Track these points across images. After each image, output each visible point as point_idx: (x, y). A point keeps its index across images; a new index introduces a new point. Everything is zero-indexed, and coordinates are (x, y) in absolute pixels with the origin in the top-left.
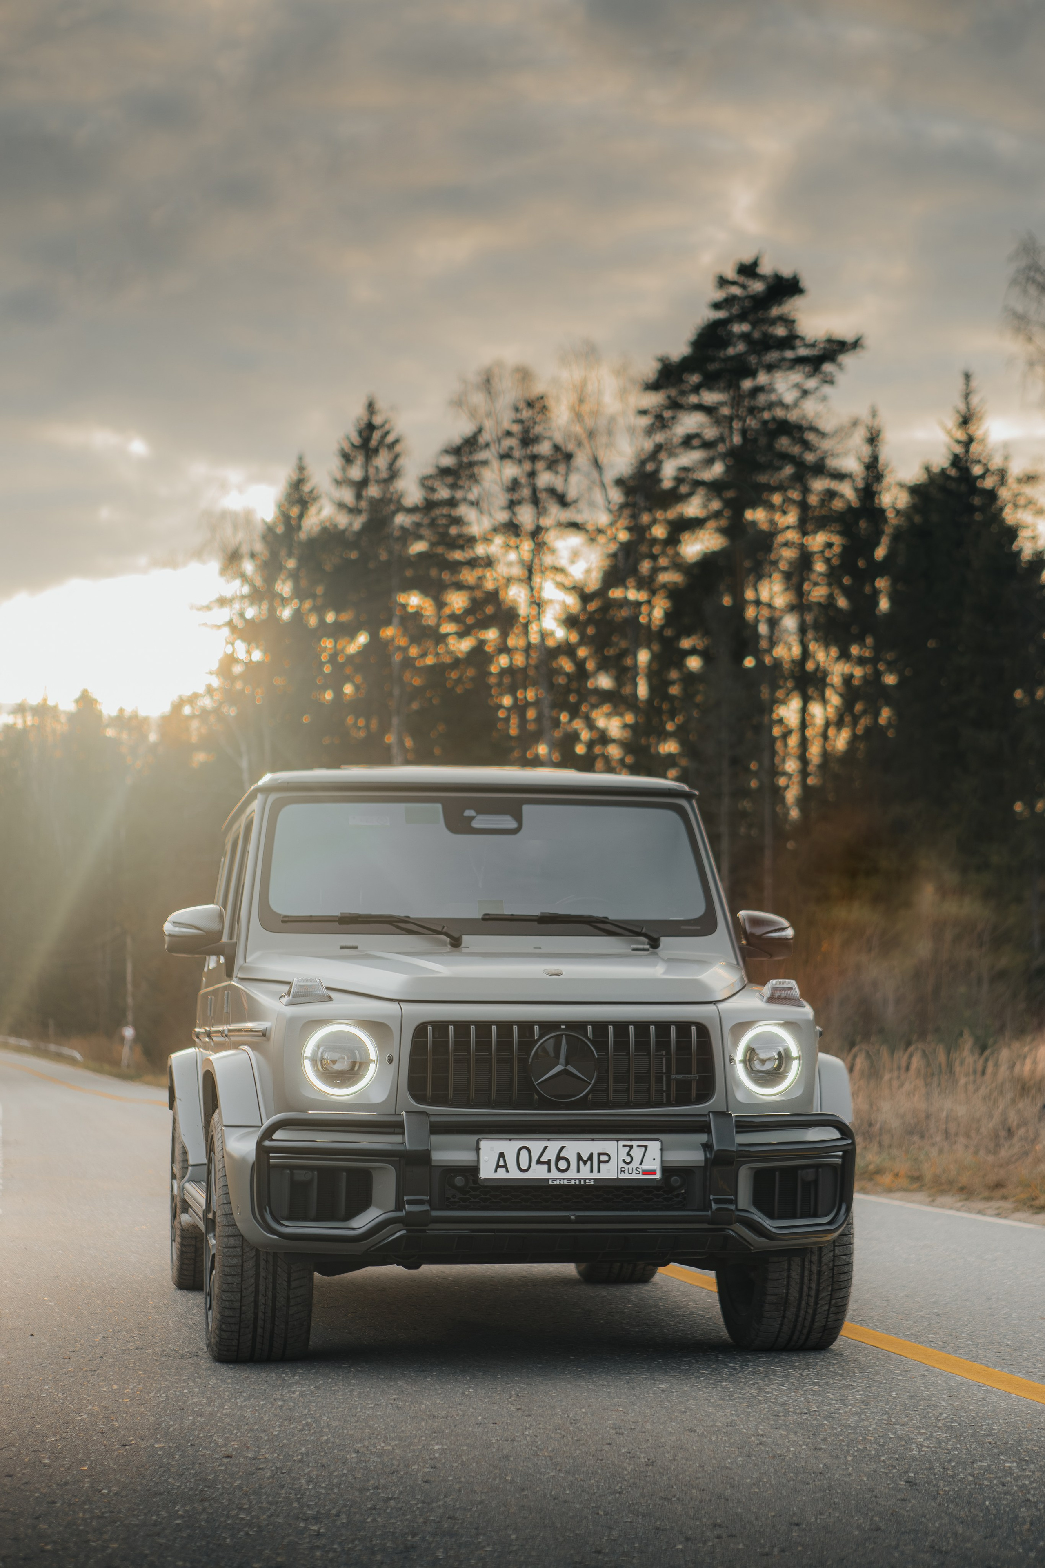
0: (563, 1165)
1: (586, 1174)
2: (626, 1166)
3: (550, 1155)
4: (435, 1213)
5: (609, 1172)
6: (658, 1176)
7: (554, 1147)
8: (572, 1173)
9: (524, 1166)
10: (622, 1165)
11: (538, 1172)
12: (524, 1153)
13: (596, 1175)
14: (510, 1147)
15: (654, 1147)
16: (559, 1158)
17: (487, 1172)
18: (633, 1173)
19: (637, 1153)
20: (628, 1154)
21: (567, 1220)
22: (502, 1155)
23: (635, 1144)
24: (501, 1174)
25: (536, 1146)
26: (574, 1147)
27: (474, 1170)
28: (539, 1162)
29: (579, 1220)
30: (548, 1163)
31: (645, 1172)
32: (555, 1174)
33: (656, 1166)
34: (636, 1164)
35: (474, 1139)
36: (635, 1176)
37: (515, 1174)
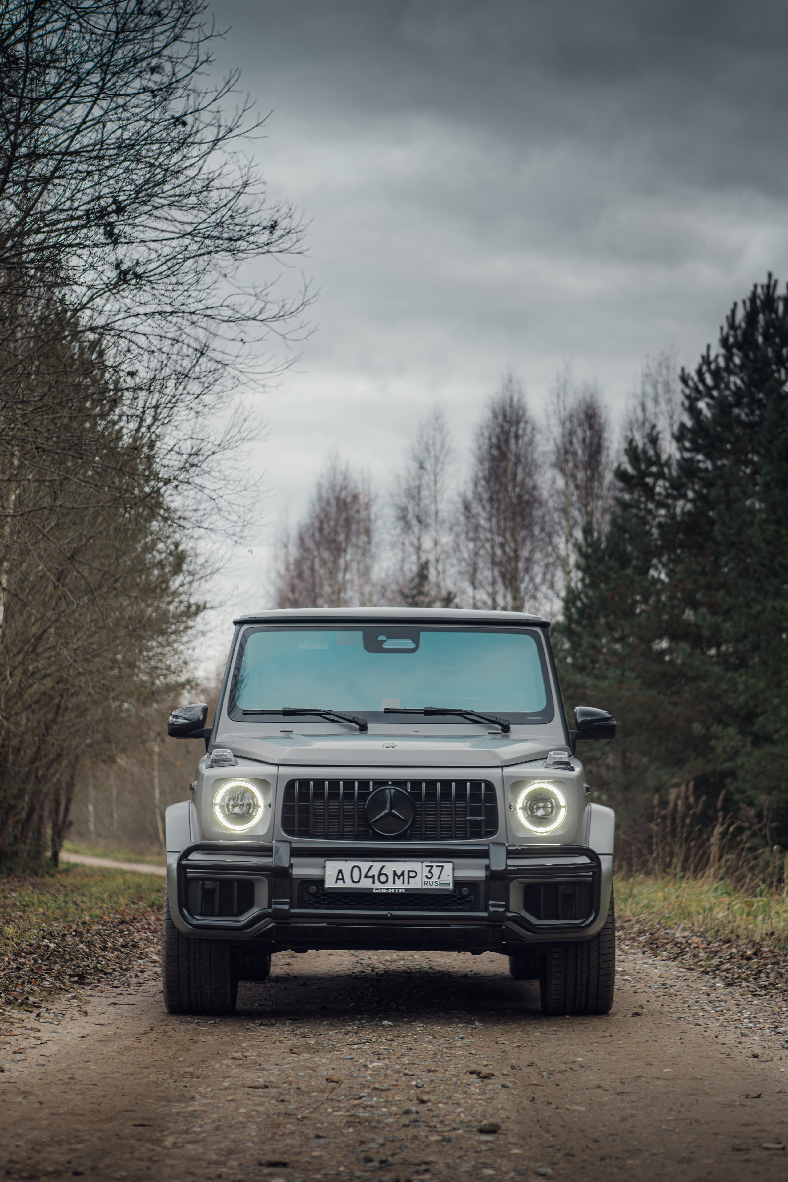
0: (383, 878)
1: (399, 886)
2: (428, 880)
3: (375, 872)
4: (293, 911)
5: (416, 884)
6: (451, 887)
7: (377, 866)
8: (390, 885)
9: (356, 879)
10: (425, 879)
11: (366, 884)
12: (356, 870)
13: (406, 886)
14: (346, 866)
15: (448, 867)
16: (380, 874)
17: (330, 883)
18: (433, 885)
19: (436, 871)
20: (430, 872)
21: (384, 917)
22: (340, 871)
23: (435, 864)
24: (340, 884)
25: (365, 865)
26: (391, 866)
27: (321, 881)
28: (366, 876)
29: (394, 917)
30: (373, 877)
31: (441, 885)
32: (377, 885)
33: (450, 880)
34: (435, 878)
35: (321, 860)
36: (434, 887)
37: (349, 884)
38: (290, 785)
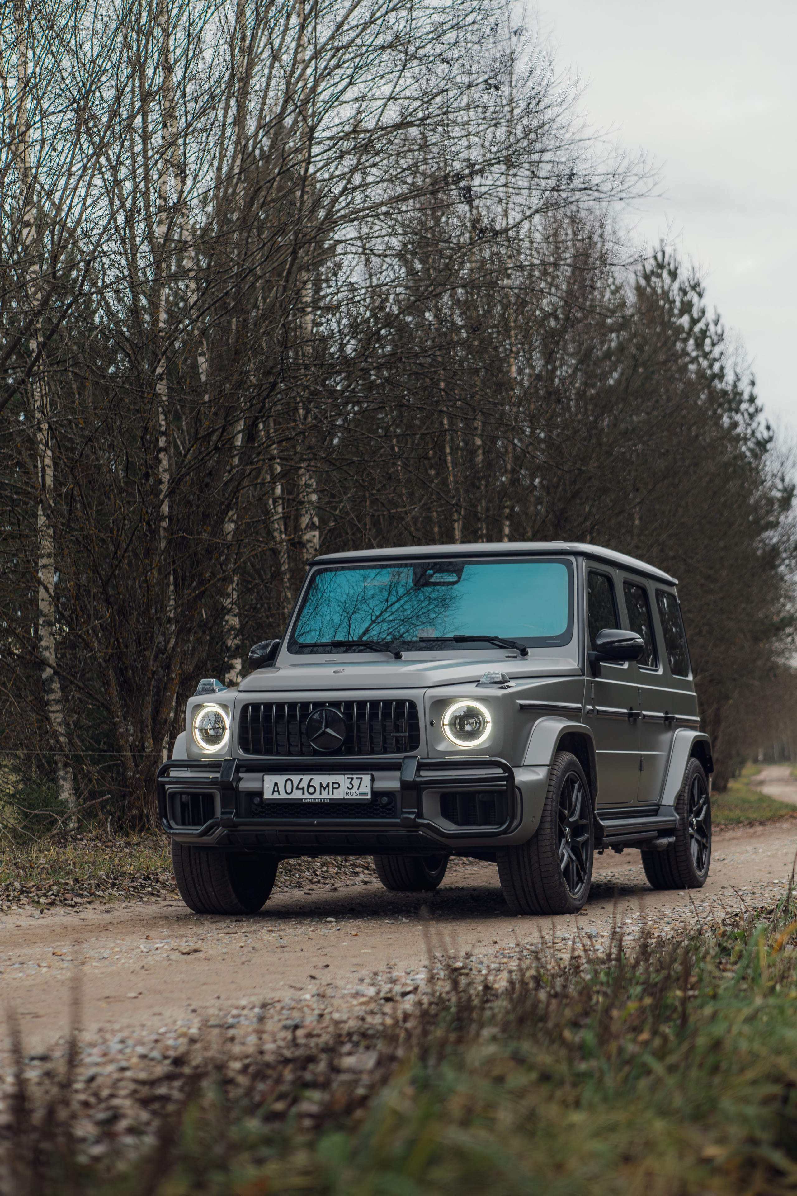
0: (311, 790)
1: (325, 796)
2: (349, 791)
3: (304, 784)
4: (239, 820)
5: (339, 795)
6: (369, 797)
7: (306, 778)
8: (317, 796)
9: (289, 791)
10: (346, 790)
11: (297, 795)
12: (289, 783)
13: (331, 796)
14: (280, 779)
15: (366, 778)
16: (309, 786)
17: (268, 795)
18: (354, 795)
19: (356, 782)
20: (350, 783)
21: (312, 824)
22: (276, 784)
23: (354, 776)
24: (276, 796)
25: (296, 778)
26: (319, 779)
27: (261, 793)
28: (297, 788)
29: (319, 824)
30: (303, 789)
31: (361, 794)
32: (307, 796)
33: (368, 790)
34: (355, 789)
35: (260, 775)
36: (354, 797)
37: (283, 796)
38: (245, 708)
